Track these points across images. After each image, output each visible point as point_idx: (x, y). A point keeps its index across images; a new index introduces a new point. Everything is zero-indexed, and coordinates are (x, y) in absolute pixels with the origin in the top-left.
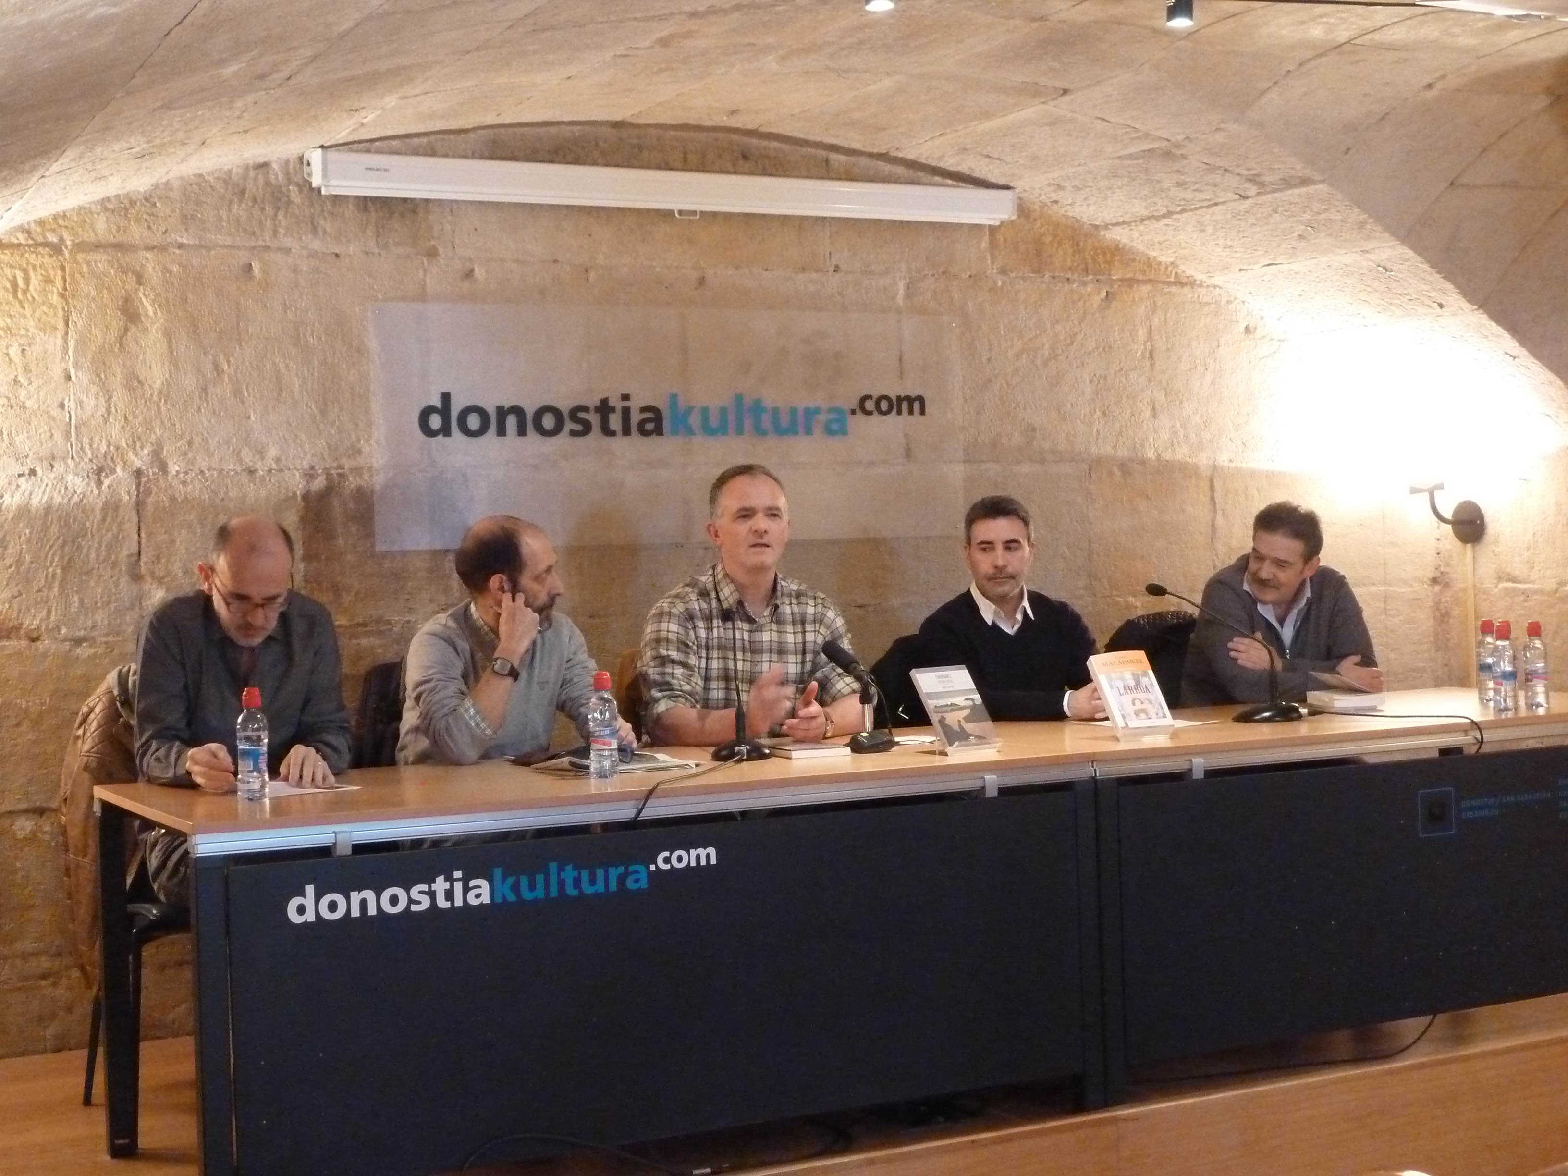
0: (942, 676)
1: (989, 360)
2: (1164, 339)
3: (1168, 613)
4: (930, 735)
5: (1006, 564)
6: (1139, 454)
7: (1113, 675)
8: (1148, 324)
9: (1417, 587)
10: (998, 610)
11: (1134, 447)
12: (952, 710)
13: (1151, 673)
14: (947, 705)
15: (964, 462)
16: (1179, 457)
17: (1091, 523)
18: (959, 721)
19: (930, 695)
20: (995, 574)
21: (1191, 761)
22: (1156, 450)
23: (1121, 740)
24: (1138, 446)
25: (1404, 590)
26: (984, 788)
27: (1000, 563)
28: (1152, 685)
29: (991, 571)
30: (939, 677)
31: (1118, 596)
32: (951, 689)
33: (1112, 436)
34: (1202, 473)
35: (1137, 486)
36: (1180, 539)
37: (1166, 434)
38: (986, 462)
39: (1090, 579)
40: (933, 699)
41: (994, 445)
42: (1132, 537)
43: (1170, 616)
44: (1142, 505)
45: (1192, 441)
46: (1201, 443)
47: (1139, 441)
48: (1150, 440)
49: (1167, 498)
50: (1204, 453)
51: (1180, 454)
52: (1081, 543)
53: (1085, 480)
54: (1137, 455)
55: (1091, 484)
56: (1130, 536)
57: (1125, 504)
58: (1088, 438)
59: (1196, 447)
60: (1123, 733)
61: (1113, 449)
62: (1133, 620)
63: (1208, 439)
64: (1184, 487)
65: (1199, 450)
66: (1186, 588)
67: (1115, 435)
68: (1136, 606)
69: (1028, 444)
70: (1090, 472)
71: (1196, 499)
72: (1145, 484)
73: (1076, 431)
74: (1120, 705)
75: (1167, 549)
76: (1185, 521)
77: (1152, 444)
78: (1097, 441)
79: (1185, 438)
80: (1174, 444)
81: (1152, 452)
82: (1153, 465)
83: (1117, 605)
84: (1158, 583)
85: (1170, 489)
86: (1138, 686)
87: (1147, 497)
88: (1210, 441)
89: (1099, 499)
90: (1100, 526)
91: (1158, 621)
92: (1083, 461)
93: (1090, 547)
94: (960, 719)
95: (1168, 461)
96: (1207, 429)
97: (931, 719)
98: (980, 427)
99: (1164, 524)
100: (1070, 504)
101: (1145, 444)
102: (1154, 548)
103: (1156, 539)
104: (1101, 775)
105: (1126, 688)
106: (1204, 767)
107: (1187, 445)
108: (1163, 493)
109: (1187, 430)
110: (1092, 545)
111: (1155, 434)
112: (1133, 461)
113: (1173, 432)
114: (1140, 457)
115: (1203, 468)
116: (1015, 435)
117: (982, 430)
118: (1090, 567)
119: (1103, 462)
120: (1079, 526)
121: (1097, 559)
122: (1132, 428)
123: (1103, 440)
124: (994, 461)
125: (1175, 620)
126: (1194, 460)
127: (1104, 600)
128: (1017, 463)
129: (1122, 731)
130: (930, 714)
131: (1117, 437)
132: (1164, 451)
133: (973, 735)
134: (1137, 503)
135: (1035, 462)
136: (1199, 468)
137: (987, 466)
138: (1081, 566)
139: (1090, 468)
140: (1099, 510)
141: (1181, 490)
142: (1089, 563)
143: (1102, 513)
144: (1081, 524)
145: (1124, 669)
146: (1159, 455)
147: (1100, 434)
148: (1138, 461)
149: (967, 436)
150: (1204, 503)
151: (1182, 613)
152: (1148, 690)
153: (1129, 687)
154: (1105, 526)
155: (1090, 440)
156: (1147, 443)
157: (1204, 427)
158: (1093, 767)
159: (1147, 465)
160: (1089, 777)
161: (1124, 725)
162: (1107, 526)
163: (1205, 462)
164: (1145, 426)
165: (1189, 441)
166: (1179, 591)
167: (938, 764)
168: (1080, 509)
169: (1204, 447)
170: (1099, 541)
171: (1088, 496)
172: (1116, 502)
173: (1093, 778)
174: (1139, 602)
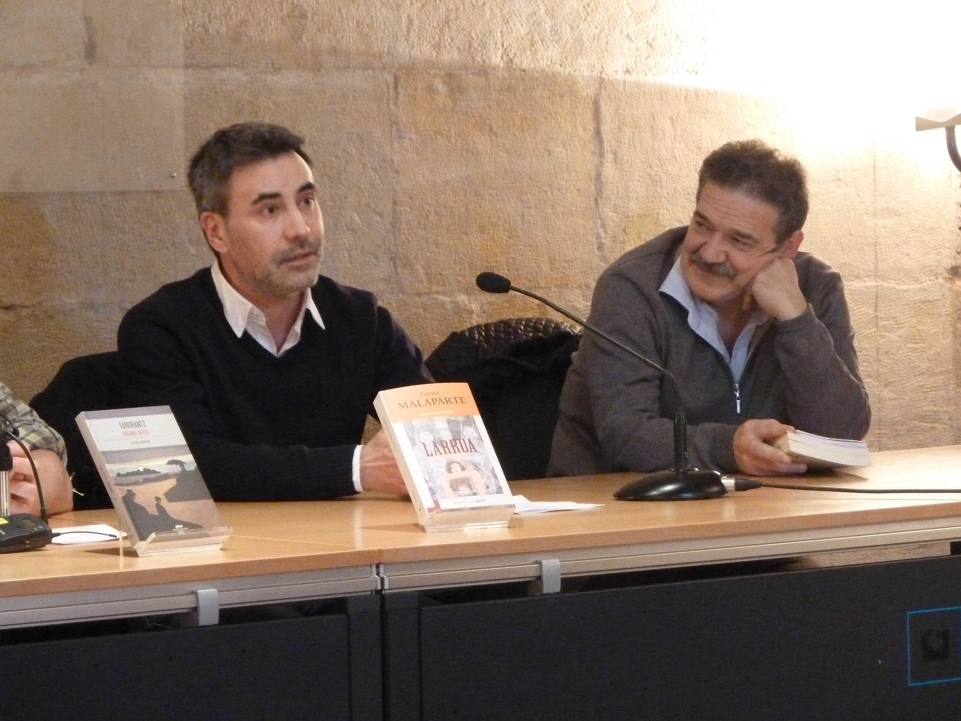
0: (131, 425)
3: (519, 321)
6: (479, 59)
7: (417, 423)
9: (927, 282)
10: (257, 311)
11: (470, 46)
12: (147, 481)
13: (478, 419)
14: (138, 473)
15: (187, 66)
16: (544, 64)
17: (397, 172)
18: (158, 499)
19: (112, 457)
20: (292, 250)
21: (540, 563)
22: (506, 52)
23: (428, 529)
24: (475, 45)
25: (905, 287)
26: (195, 609)
28: (480, 439)
29: (277, 247)
30: (125, 425)
31: (444, 293)
32: (145, 446)
33: (433, 27)
34: (581, 91)
35: (473, 111)
36: (544, 200)
37: (522, 25)
38: (222, 67)
39: (395, 264)
40: (114, 462)
41: (236, 39)
42: (465, 195)
43: (522, 328)
44: (482, 144)
45: (565, 38)
46: (579, 41)
47: (477, 36)
48: (495, 35)
49: (522, 132)
50: (585, 58)
51: (545, 60)
52: (381, 204)
53: (388, 100)
54: (474, 60)
55: (398, 107)
56: (462, 193)
57: (453, 140)
58: (393, 29)
59: (570, 48)
60: (431, 518)
61: (434, 48)
62: (463, 333)
63: (591, 35)
64: (551, 114)
65: (576, 52)
66: (552, 286)
67: (439, 26)
68: (466, 309)
69: (293, 39)
70: (396, 87)
71: (572, 133)
72: (487, 108)
73: (372, 17)
74: (427, 472)
75: (523, 216)
76: (553, 171)
77: (498, 41)
78: (408, 35)
79: (553, 32)
80: (535, 42)
81: (499, 55)
82: (500, 77)
83: (439, 308)
84: (496, 272)
85: (528, 116)
86: (458, 442)
87: (491, 129)
88: (595, 39)
89: (411, 132)
90: (412, 177)
91: (502, 335)
92: (385, 68)
93: (394, 211)
94: (160, 496)
95: (524, 71)
96: (589, 19)
97: (112, 496)
98: (212, 10)
99: (518, 174)
100: (362, 140)
101: (488, 41)
102: (501, 215)
103: (503, 199)
104: (393, 587)
105: (438, 445)
106: (562, 574)
107: (556, 45)
108: (516, 122)
109: (556, 20)
110: (399, 208)
111: (505, 26)
112: (467, 69)
113: (534, 22)
114: (479, 63)
115: (582, 83)
116: (271, 24)
117: (216, 14)
118: (396, 246)
119: (418, 70)
120: (377, 177)
121: (407, 232)
122: (465, 14)
123: (419, 34)
124: (235, 66)
125: (531, 334)
126: (568, 69)
127: (417, 299)
128: (275, 70)
129: (428, 515)
130: (110, 488)
131: (442, 29)
132: (518, 54)
133: (179, 523)
134: (474, 139)
135: (304, 68)
136: (576, 83)
137: (225, 74)
138: (380, 242)
139: (396, 80)
140: (410, 149)
141: (546, 118)
142: (392, 238)
143: (415, 156)
144: (380, 173)
145: (434, 413)
146: (511, 61)
147: (413, 25)
148: (475, 69)
149: (191, 22)
150: (584, 140)
151: (544, 323)
152: (474, 448)
153: (441, 442)
154: (420, 176)
155: (396, 33)
156: (490, 40)
157: (585, 16)
158: (378, 574)
159: (490, 77)
160: (372, 591)
161: (432, 505)
162: (423, 176)
163: (586, 74)
164: (488, 12)
165: (560, 38)
166: (535, 287)
167: (122, 569)
168: (378, 147)
169: (584, 49)
170: (410, 202)
171: (392, 126)
172: (438, 137)
173: (379, 592)
174: (469, 303)
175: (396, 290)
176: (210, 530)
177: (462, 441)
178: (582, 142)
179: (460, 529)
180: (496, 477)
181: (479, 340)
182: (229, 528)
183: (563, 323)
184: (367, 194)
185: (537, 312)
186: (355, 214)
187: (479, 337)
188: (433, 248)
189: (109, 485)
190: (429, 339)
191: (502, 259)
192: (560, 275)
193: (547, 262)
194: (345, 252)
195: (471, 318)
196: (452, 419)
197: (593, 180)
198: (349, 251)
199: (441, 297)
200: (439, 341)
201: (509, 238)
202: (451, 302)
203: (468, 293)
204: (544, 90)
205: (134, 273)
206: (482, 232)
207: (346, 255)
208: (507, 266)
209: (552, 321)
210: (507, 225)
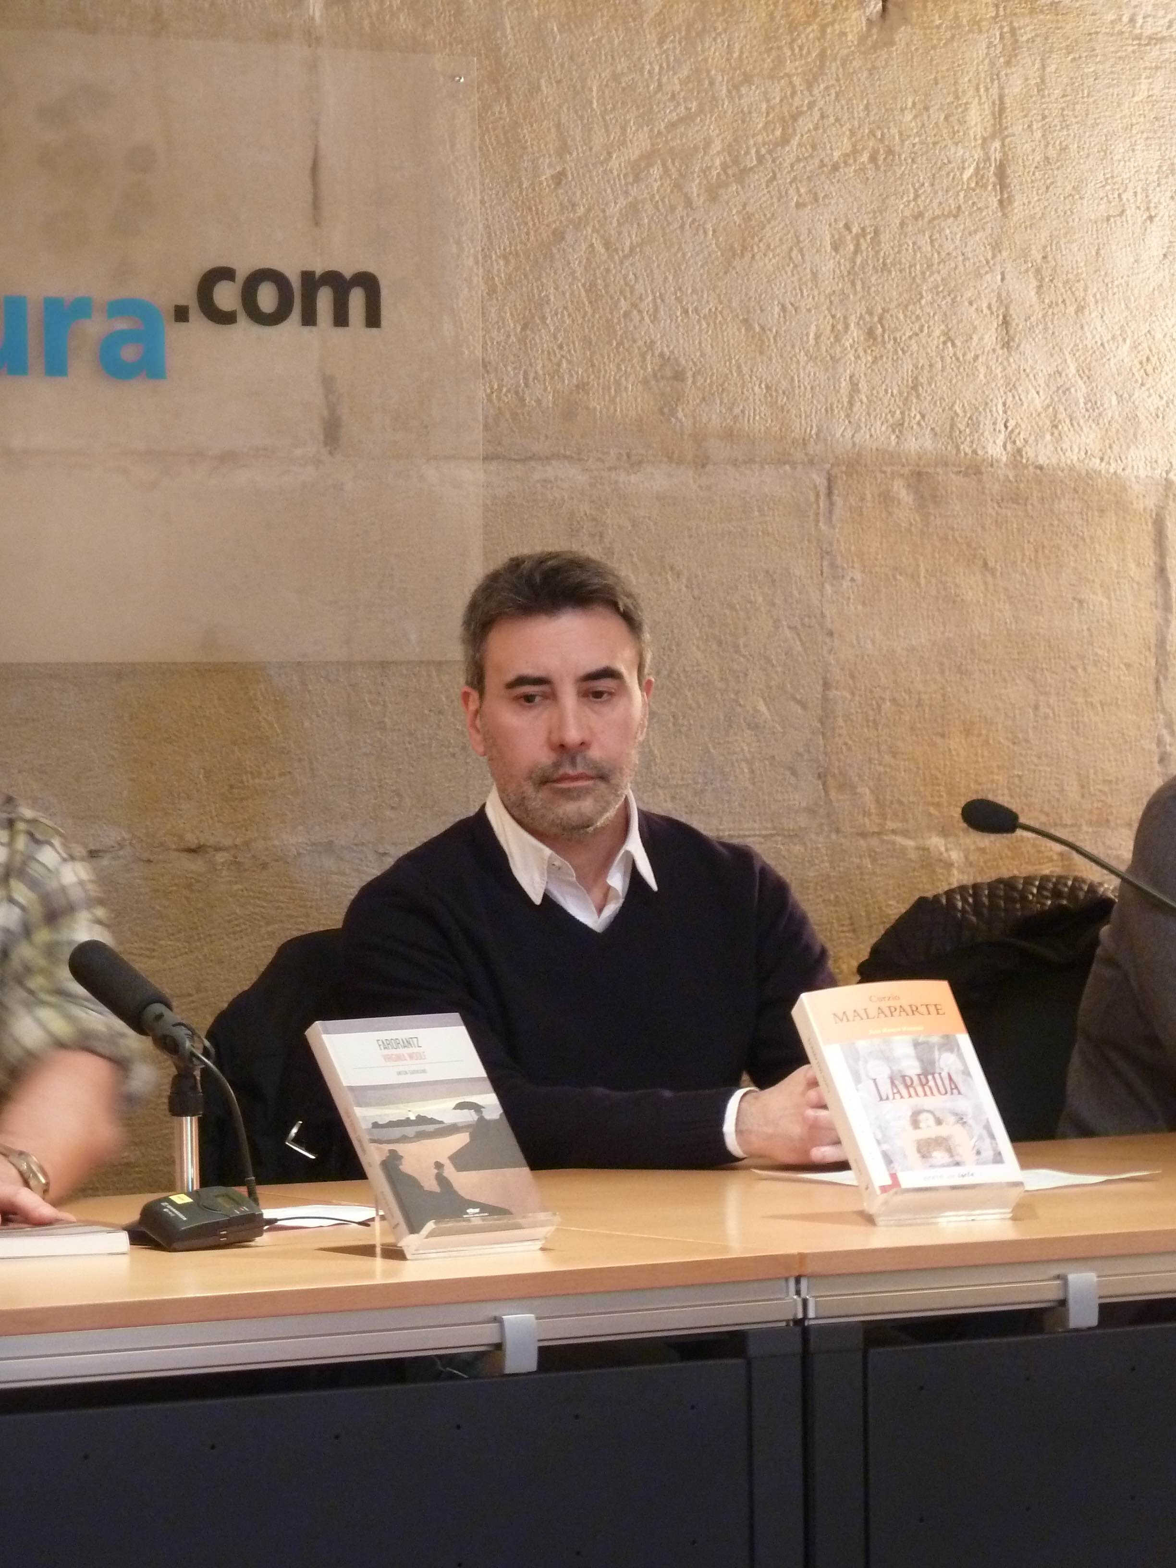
0: (397, 1044)
1: (559, 178)
2: (1038, 135)
3: (1028, 881)
4: (362, 1202)
5: (587, 737)
6: (966, 448)
7: (862, 1045)
8: (994, 91)
10: (559, 861)
11: (952, 427)
12: (421, 1136)
13: (965, 1041)
14: (407, 1122)
15: (486, 458)
16: (1073, 456)
17: (831, 634)
18: (439, 1166)
19: (364, 1094)
20: (557, 765)
21: (1065, 1278)
22: (1010, 438)
23: (880, 1221)
24: (961, 425)
26: (499, 1347)
27: (573, 735)
28: (967, 1073)
29: (545, 758)
30: (386, 1044)
31: (905, 833)
32: (417, 1079)
33: (892, 395)
34: (1135, 502)
35: (957, 534)
36: (1070, 681)
37: (1038, 393)
38: (546, 459)
39: (824, 784)
40: (367, 1105)
41: (569, 414)
42: (942, 672)
43: (1035, 891)
44: (971, 588)
45: (1110, 415)
46: (1133, 419)
47: (965, 412)
48: (994, 409)
49: (1037, 569)
50: (1141, 448)
51: (1076, 450)
52: (803, 687)
53: (817, 514)
54: (958, 450)
55: (834, 527)
56: (937, 670)
57: (923, 581)
58: (826, 399)
59: (1118, 431)
60: (886, 1203)
61: (894, 431)
62: (936, 898)
63: (1152, 409)
64: (1083, 539)
65: (1126, 437)
66: (1084, 823)
67: (901, 393)
68: (941, 860)
69: (663, 414)
70: (830, 494)
71: (1118, 572)
72: (979, 530)
73: (792, 379)
74: (880, 1127)
75: (1036, 708)
76: (1086, 633)
77: (999, 419)
78: (851, 409)
79: (1089, 405)
80: (1060, 421)
81: (1000, 442)
82: (1002, 478)
83: (897, 858)
84: (990, 797)
85: (1046, 543)
86: (930, 1077)
87: (985, 564)
88: (1158, 416)
89: (853, 567)
90: (855, 642)
91: (1002, 903)
92: (811, 462)
93: (825, 699)
94: (442, 1162)
95: (1041, 468)
96: (1150, 382)
97: (364, 1160)
98: (531, 365)
99: (1029, 639)
100: (774, 581)
101: (981, 419)
102: (1000, 705)
103: (1005, 680)
104: (821, 1315)
105: (897, 1082)
106: (1100, 1297)
107: (1094, 426)
108: (1027, 554)
109: (1094, 384)
110: (832, 694)
111: (1010, 394)
112: (946, 464)
113: (1058, 388)
114: (966, 454)
115: (1136, 487)
116: (626, 388)
117: (536, 372)
118: (826, 754)
119: (866, 466)
120: (798, 643)
121: (844, 732)
122: (945, 374)
123: (868, 407)
124: (565, 457)
125: (1049, 902)
126: (1113, 465)
127: (862, 842)
128: (632, 465)
129: (881, 1197)
130: (362, 1146)
131: (906, 399)
132: (1031, 440)
133: (474, 1205)
134: (957, 580)
135: (680, 462)
136: (1126, 490)
137: (549, 471)
138: (801, 750)
139: (830, 481)
140: (852, 597)
141: (1076, 547)
142: (821, 742)
143: (860, 607)
144: (803, 635)
145: (893, 1030)
146: (1019, 451)
147: (859, 391)
148: (959, 466)
149: (496, 387)
150: (1138, 583)
151: (1070, 883)
152: (956, 1087)
153: (903, 1077)
154: (869, 642)
155: (831, 405)
156: (986, 417)
157: (1142, 377)
158: (798, 1293)
159: (985, 477)
160: (788, 1321)
161: (888, 1181)
162: (873, 642)
163: (1142, 473)
164: (982, 370)
165: (1100, 414)
166: (1056, 825)
167: (379, 1280)
168: (800, 593)
169: (1140, 432)
170: (851, 682)
171: (822, 558)
172: (898, 577)
173: (799, 1322)
174: (947, 850)
175: (826, 828)
176: (524, 1217)
177: (937, 1076)
178: (1135, 586)
179: (933, 1220)
180: (992, 1136)
181: (963, 911)
182: (555, 1214)
183: (1101, 884)
184: (779, 669)
185: (1057, 866)
186: (761, 702)
187: (963, 907)
188: (888, 758)
189: (360, 1141)
190: (880, 908)
191: (1000, 778)
192: (1095, 805)
193: (1075, 783)
194: (744, 765)
195: (949, 875)
196: (921, 1039)
197: (1153, 649)
198: (750, 762)
199: (899, 839)
200: (895, 911)
201: (1014, 743)
202: (918, 848)
203: (944, 832)
204: (1073, 500)
205: (399, 795)
206: (967, 732)
207: (746, 770)
208: (1009, 789)
209: (1084, 881)
210: (1010, 723)
